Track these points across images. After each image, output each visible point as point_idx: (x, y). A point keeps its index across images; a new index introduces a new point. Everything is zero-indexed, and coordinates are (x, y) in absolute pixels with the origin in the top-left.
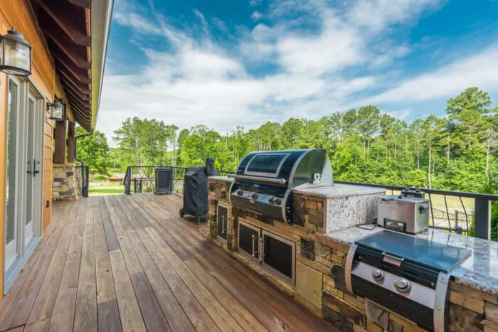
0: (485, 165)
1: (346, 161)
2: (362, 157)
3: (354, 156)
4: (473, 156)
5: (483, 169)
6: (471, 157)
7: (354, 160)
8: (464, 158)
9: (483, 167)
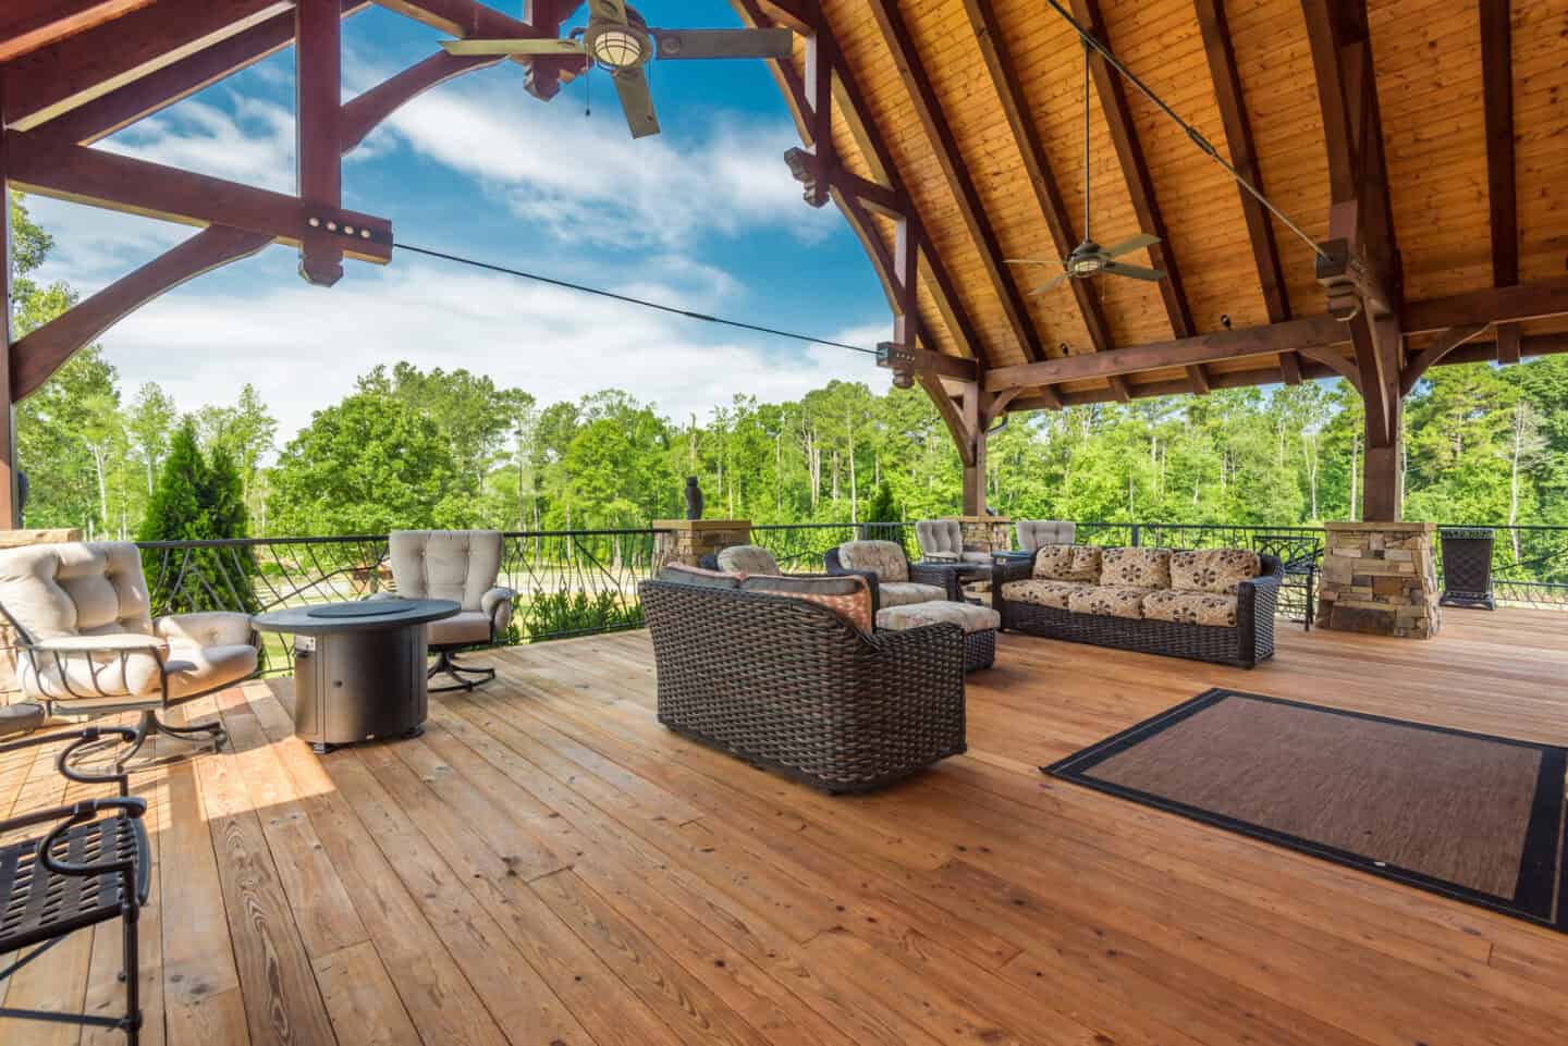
0: (1506, 506)
1: (1105, 498)
2: (1153, 486)
3: (1126, 485)
4: (1472, 480)
5: (1500, 516)
6: (1466, 484)
7: (1126, 498)
8: (1448, 484)
9: (1500, 509)
